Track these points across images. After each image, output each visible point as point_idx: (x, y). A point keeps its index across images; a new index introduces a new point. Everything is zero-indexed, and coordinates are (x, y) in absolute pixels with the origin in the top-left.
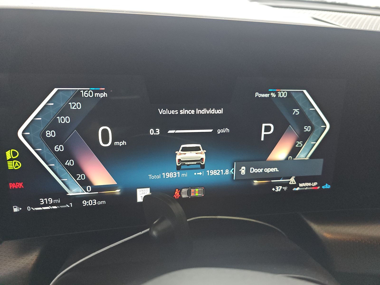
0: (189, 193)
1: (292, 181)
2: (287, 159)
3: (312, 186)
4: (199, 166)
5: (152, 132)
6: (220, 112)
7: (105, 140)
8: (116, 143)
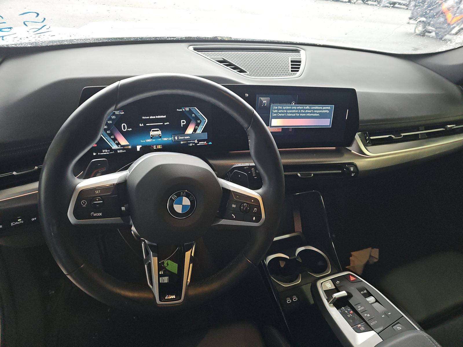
0: (156, 147)
1: (196, 141)
2: (193, 133)
3: (204, 143)
4: (159, 137)
5: (140, 125)
6: (165, 117)
7: (124, 129)
8: (128, 129)
